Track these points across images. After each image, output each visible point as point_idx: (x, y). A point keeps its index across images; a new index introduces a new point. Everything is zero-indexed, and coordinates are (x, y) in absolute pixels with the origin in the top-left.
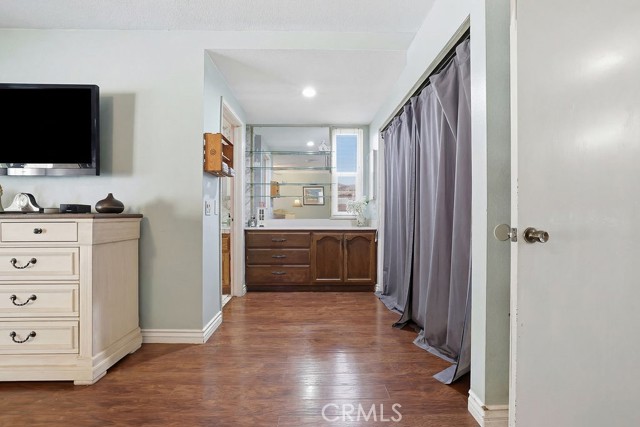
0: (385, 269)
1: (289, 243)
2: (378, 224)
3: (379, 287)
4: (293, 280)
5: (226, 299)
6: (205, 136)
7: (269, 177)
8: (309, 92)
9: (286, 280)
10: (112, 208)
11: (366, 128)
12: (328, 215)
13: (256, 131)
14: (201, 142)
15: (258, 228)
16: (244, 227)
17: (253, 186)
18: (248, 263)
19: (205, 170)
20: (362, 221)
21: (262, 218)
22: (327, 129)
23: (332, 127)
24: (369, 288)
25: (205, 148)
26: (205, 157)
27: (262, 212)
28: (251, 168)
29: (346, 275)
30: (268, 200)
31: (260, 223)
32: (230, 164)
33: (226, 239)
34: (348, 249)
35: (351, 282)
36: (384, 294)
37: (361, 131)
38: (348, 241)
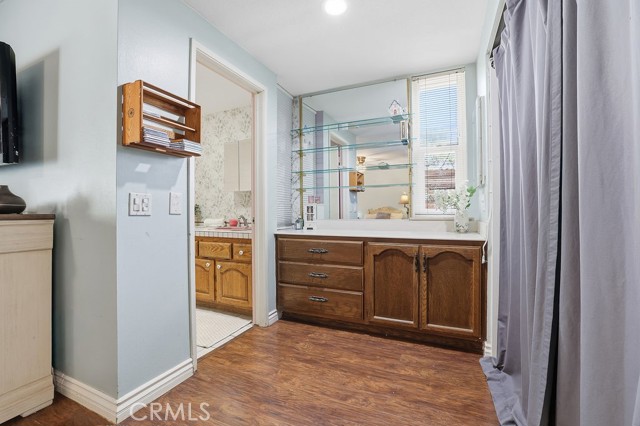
0: (502, 319)
1: (330, 256)
2: (488, 232)
3: (490, 348)
4: (338, 313)
6: (122, 90)
9: (329, 311)
15: (305, 232)
16: (274, 231)
18: (280, 280)
19: (123, 144)
20: (464, 222)
21: (310, 218)
22: (404, 83)
23: (411, 78)
24: (473, 346)
27: (310, 209)
31: (307, 224)
36: (499, 367)
37: (462, 76)
38: (428, 260)
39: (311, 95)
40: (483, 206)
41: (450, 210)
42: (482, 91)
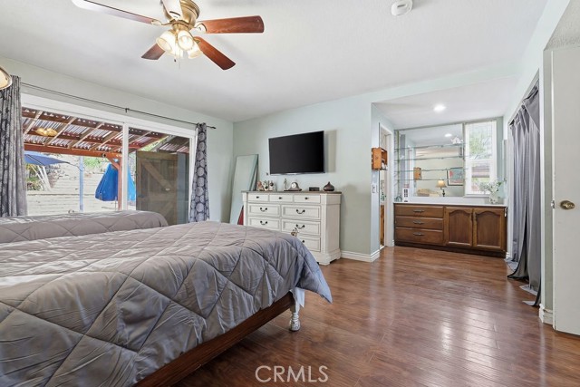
0: (514, 240)
1: (426, 214)
2: (508, 203)
3: (509, 255)
4: (429, 241)
5: (382, 247)
6: (373, 150)
7: (412, 165)
8: (439, 108)
9: (424, 240)
10: (329, 189)
11: (500, 119)
12: (461, 194)
13: (401, 133)
14: (370, 153)
15: (403, 202)
16: (393, 201)
17: (400, 173)
18: (396, 225)
19: (373, 168)
20: (495, 199)
21: (406, 195)
22: (461, 125)
23: (465, 123)
24: (500, 254)
25: (372, 156)
26: (372, 161)
27: (406, 191)
28: (398, 161)
29: (475, 241)
30: (412, 183)
31: (404, 199)
32: (385, 162)
33: (382, 208)
34: (477, 220)
35: (480, 247)
36: (513, 260)
37: (494, 123)
38: (478, 215)
39: (404, 130)
40: (506, 191)
41: (488, 192)
42: (506, 137)
